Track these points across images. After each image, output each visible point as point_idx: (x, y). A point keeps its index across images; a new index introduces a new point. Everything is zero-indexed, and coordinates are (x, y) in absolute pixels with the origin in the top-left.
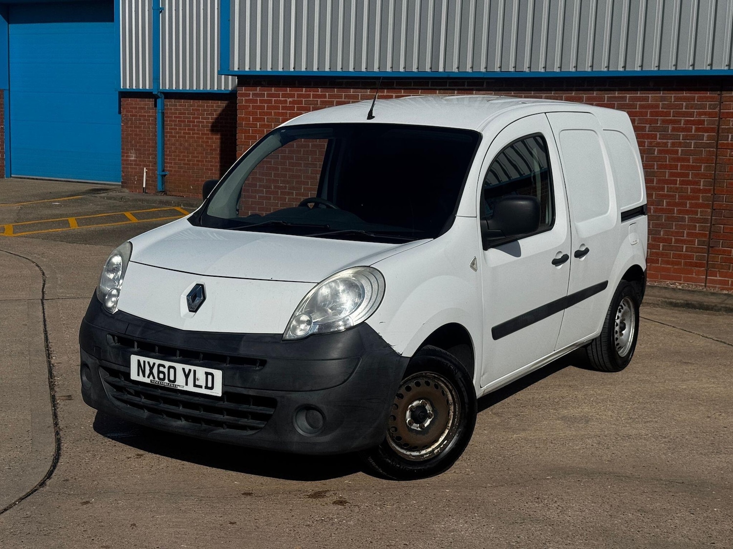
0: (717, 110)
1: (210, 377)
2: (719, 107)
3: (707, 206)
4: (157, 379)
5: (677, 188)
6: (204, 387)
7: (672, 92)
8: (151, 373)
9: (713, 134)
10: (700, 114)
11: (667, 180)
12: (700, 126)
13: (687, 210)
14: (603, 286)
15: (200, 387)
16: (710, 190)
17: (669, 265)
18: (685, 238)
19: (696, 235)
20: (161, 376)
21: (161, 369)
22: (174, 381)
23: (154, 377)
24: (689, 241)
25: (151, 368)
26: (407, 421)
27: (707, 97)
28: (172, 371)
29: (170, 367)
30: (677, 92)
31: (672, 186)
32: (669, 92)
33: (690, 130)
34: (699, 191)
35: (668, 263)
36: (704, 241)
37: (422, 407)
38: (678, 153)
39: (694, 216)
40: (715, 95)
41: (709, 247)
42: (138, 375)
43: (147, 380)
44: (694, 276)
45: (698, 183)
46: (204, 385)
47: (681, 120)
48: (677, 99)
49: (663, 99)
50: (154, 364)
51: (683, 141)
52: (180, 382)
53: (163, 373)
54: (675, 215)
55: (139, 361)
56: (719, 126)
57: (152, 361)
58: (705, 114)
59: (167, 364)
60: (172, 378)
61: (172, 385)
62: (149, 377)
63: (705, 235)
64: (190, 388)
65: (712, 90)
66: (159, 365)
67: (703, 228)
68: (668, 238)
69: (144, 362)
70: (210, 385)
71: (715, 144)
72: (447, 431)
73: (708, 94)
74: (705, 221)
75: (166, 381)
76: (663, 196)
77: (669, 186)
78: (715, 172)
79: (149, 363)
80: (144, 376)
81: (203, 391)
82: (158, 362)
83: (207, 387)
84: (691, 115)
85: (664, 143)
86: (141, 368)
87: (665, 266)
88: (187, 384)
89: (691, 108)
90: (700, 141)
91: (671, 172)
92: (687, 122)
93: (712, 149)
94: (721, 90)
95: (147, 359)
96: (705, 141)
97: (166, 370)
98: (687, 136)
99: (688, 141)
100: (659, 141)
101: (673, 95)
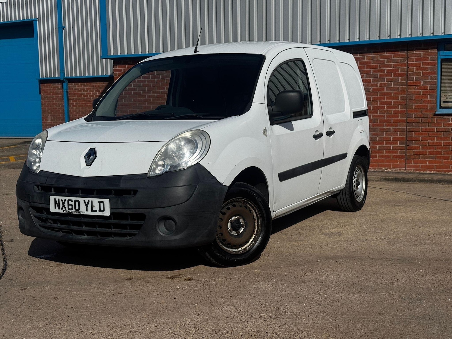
0: (406, 63)
1: (102, 204)
2: (406, 60)
3: (403, 121)
4: (67, 210)
5: (385, 111)
6: (98, 211)
7: (379, 53)
8: (64, 206)
9: (405, 77)
10: (395, 66)
11: (378, 106)
12: (396, 73)
13: (392, 124)
14: (344, 156)
15: (96, 211)
16: (404, 110)
17: (383, 158)
18: (392, 141)
19: (398, 139)
20: (70, 207)
21: (70, 202)
22: (79, 209)
23: (65, 209)
24: (394, 143)
25: (64, 203)
26: (229, 230)
27: (399, 55)
28: (77, 203)
29: (75, 201)
30: (381, 53)
31: (382, 110)
32: (376, 54)
33: (390, 75)
34: (398, 112)
35: (382, 157)
36: (403, 142)
37: (237, 221)
38: (384, 90)
39: (396, 127)
40: (404, 53)
41: (406, 145)
42: (55, 208)
43: (61, 211)
44: (399, 164)
45: (397, 107)
46: (98, 210)
47: (385, 69)
48: (381, 57)
49: (373, 58)
50: (65, 200)
51: (386, 82)
52: (83, 210)
53: (72, 205)
54: (385, 128)
55: (55, 199)
56: (407, 72)
57: (64, 198)
58: (398, 65)
59: (74, 199)
60: (77, 208)
61: (77, 212)
62: (62, 209)
63: (403, 139)
64: (90, 213)
65: (402, 51)
66: (69, 200)
67: (402, 134)
68: (382, 142)
69: (59, 199)
70: (102, 209)
71: (406, 83)
72: (254, 236)
73: (400, 53)
74: (403, 130)
75: (74, 210)
76: (377, 116)
77: (381, 110)
78: (407, 100)
79: (62, 200)
80: (59, 209)
81: (98, 214)
82: (67, 198)
83: (100, 211)
84: (391, 66)
85: (375, 84)
86: (56, 203)
87: (381, 159)
88: (87, 210)
89: (390, 62)
90: (397, 82)
91: (381, 102)
92: (388, 71)
93: (404, 86)
94: (407, 51)
95: (60, 198)
96: (399, 82)
97: (73, 203)
98: (388, 79)
99: (390, 82)
100: (372, 83)
101: (379, 55)
